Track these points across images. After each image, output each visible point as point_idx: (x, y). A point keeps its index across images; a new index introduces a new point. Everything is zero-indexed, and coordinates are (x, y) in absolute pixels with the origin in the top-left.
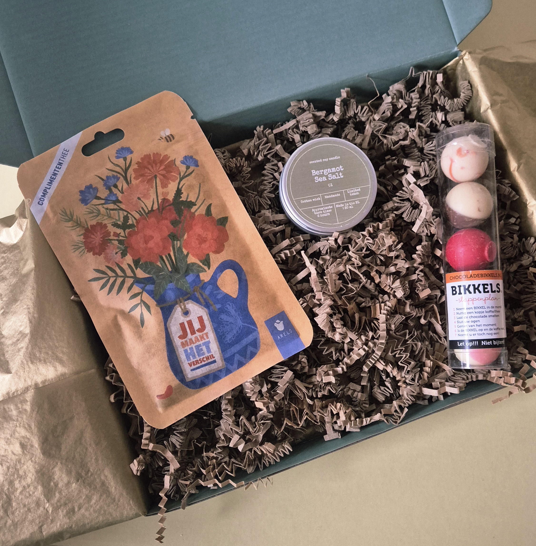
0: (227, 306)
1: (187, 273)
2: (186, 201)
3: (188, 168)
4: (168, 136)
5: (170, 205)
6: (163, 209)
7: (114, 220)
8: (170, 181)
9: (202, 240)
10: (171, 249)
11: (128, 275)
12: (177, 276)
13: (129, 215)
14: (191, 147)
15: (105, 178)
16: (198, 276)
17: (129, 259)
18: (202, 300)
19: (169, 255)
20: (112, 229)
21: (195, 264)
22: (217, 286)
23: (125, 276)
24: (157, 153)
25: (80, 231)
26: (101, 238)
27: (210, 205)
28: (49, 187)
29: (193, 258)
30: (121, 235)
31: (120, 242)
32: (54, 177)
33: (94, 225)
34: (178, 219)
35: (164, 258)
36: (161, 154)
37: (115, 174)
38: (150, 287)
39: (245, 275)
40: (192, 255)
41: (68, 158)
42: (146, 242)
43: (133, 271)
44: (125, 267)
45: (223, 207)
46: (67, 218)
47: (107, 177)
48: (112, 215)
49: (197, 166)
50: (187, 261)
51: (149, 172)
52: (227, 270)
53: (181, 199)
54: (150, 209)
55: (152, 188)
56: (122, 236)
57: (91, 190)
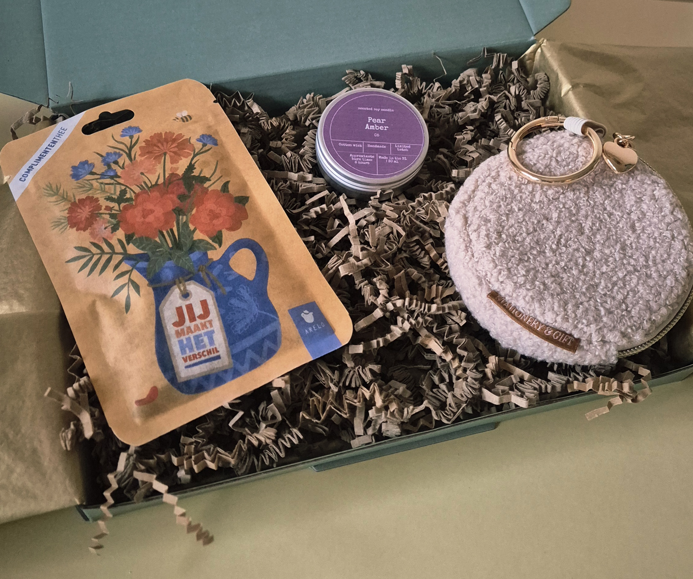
0: (241, 289)
1: (191, 250)
2: (199, 176)
3: (204, 145)
4: (185, 117)
5: (177, 180)
6: (170, 183)
7: (109, 194)
8: (182, 158)
9: (214, 216)
10: (175, 224)
11: (116, 251)
12: (179, 253)
13: (127, 189)
14: (209, 127)
15: (104, 154)
16: (206, 254)
17: (120, 234)
18: (208, 281)
19: (172, 230)
20: (104, 203)
21: (203, 240)
22: (229, 266)
23: (113, 252)
24: (170, 132)
25: (64, 206)
26: (89, 212)
27: (228, 182)
28: (36, 163)
29: (201, 234)
30: (114, 208)
31: (112, 216)
32: (45, 154)
33: (83, 199)
34: (187, 193)
35: (165, 233)
36: (174, 133)
37: (118, 151)
38: (142, 264)
39: (266, 257)
40: (199, 230)
41: (64, 137)
42: (144, 217)
43: (123, 247)
44: (114, 242)
45: (244, 185)
46: (52, 193)
47: (108, 154)
48: (106, 190)
49: (216, 144)
50: (193, 238)
51: (157, 149)
52: (243, 249)
53: (192, 174)
54: (153, 183)
55: (160, 163)
56: (115, 210)
57: (86, 166)
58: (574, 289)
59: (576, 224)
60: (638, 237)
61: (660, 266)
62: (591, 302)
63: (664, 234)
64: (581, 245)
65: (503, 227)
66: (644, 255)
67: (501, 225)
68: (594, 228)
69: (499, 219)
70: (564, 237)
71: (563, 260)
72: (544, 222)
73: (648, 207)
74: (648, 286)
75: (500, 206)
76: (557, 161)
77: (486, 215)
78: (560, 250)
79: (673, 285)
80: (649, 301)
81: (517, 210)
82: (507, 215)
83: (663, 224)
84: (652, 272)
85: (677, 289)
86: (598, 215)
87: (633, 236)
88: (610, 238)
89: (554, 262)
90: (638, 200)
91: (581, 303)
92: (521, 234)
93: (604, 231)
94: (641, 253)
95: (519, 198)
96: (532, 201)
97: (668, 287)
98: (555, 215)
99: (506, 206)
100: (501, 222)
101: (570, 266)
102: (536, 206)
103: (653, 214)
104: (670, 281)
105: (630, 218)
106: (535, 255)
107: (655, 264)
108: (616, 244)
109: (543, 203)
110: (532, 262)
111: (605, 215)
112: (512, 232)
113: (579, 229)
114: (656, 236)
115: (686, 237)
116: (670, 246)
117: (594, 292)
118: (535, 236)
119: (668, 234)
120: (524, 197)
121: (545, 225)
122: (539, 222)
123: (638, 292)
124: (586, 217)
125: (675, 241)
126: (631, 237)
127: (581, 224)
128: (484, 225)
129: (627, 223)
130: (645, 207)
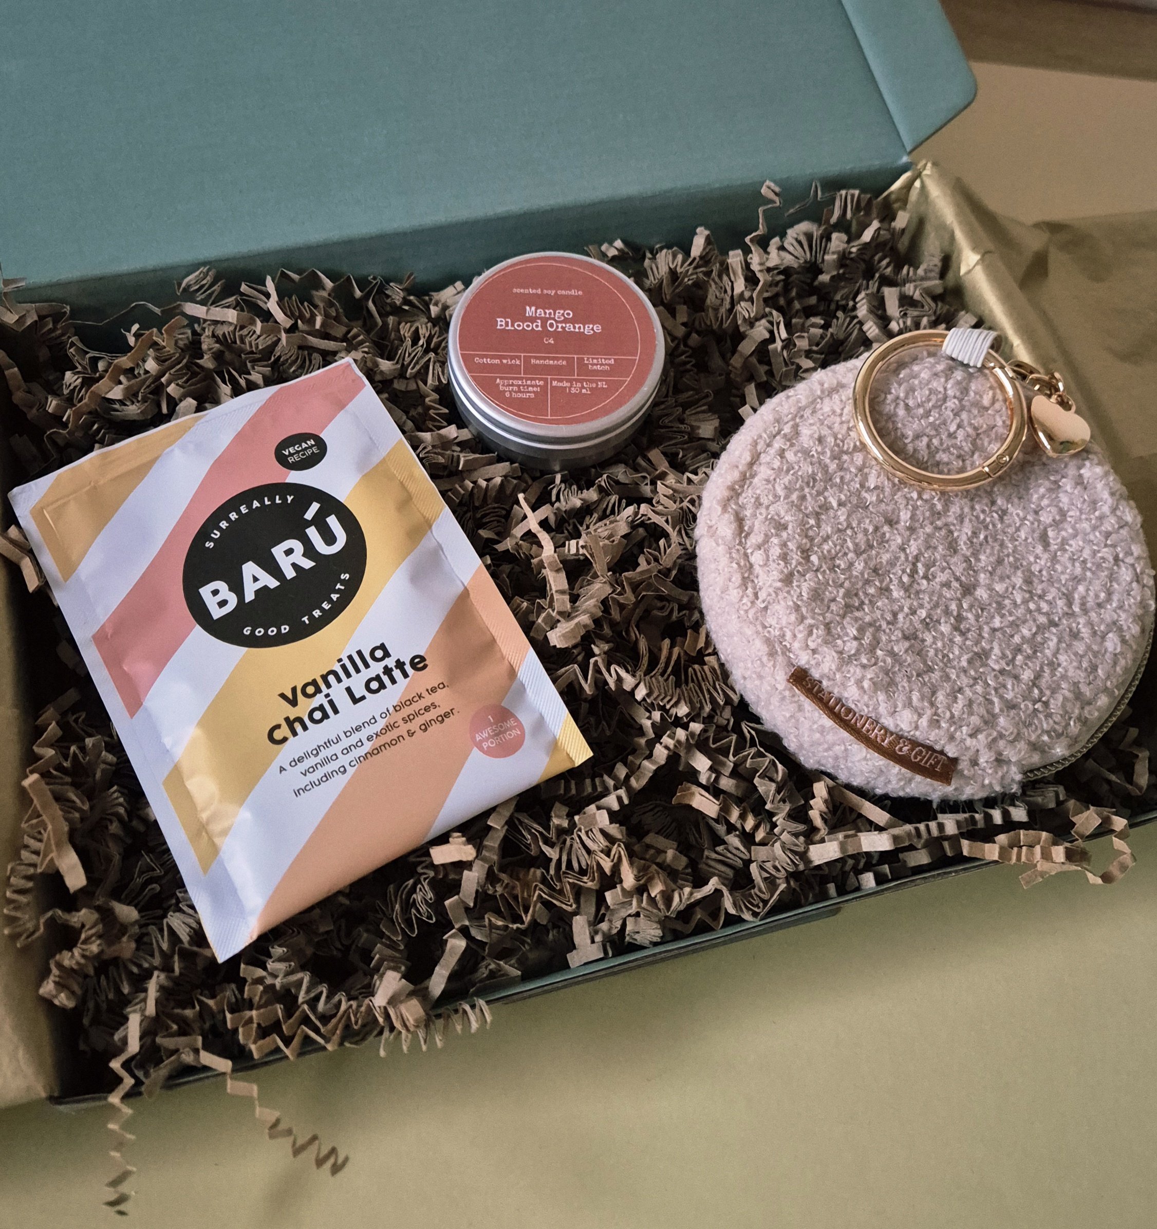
58: (947, 661)
59: (943, 532)
60: (1054, 559)
61: (1093, 615)
62: (977, 687)
63: (1100, 555)
64: (953, 573)
65: (812, 539)
66: (1064, 594)
67: (807, 536)
68: (975, 540)
69: (803, 523)
70: (922, 559)
71: (921, 606)
72: (886, 528)
73: (1071, 499)
74: (1076, 654)
75: (803, 498)
76: (907, 407)
77: (779, 516)
78: (915, 586)
79: (1118, 650)
80: (1079, 682)
81: (835, 504)
82: (817, 515)
83: (1097, 534)
84: (1080, 626)
85: (1125, 658)
86: (982, 516)
87: (1046, 556)
88: (1003, 560)
89: (906, 610)
90: (1052, 486)
91: (960, 690)
92: (846, 554)
93: (993, 548)
94: (1059, 589)
95: (838, 480)
96: (862, 485)
97: (1108, 656)
98: (905, 516)
99: (815, 498)
100: (807, 529)
101: (935, 618)
102: (870, 498)
103: (1081, 513)
104: (1112, 643)
105: (1039, 521)
106: (873, 596)
107: (1085, 611)
108: (1015, 573)
109: (883, 491)
110: (866, 610)
111: (995, 515)
112: (829, 551)
113: (950, 543)
114: (1086, 557)
115: (1138, 558)
116: (1112, 577)
117: (981, 666)
118: (870, 558)
119: (1106, 552)
120: (848, 477)
121: (888, 535)
122: (876, 529)
123: (1059, 665)
124: (961, 518)
125: (1118, 566)
126: (1040, 558)
127: (951, 532)
128: (777, 535)
129: (1033, 531)
130: (1064, 499)
